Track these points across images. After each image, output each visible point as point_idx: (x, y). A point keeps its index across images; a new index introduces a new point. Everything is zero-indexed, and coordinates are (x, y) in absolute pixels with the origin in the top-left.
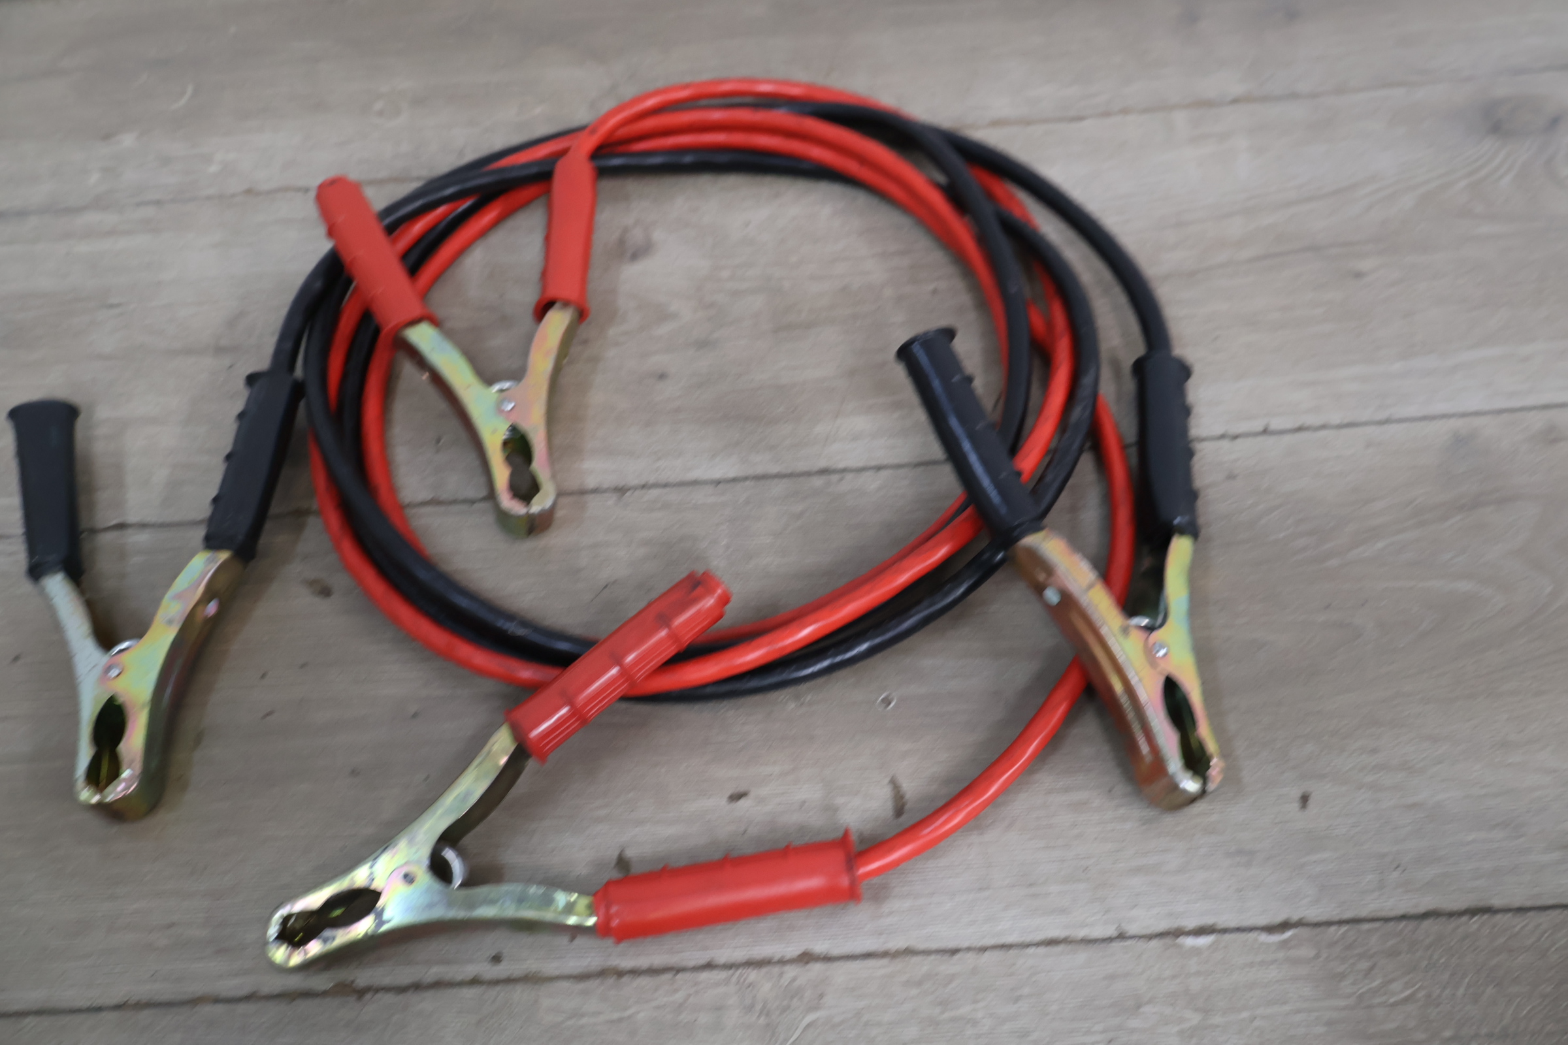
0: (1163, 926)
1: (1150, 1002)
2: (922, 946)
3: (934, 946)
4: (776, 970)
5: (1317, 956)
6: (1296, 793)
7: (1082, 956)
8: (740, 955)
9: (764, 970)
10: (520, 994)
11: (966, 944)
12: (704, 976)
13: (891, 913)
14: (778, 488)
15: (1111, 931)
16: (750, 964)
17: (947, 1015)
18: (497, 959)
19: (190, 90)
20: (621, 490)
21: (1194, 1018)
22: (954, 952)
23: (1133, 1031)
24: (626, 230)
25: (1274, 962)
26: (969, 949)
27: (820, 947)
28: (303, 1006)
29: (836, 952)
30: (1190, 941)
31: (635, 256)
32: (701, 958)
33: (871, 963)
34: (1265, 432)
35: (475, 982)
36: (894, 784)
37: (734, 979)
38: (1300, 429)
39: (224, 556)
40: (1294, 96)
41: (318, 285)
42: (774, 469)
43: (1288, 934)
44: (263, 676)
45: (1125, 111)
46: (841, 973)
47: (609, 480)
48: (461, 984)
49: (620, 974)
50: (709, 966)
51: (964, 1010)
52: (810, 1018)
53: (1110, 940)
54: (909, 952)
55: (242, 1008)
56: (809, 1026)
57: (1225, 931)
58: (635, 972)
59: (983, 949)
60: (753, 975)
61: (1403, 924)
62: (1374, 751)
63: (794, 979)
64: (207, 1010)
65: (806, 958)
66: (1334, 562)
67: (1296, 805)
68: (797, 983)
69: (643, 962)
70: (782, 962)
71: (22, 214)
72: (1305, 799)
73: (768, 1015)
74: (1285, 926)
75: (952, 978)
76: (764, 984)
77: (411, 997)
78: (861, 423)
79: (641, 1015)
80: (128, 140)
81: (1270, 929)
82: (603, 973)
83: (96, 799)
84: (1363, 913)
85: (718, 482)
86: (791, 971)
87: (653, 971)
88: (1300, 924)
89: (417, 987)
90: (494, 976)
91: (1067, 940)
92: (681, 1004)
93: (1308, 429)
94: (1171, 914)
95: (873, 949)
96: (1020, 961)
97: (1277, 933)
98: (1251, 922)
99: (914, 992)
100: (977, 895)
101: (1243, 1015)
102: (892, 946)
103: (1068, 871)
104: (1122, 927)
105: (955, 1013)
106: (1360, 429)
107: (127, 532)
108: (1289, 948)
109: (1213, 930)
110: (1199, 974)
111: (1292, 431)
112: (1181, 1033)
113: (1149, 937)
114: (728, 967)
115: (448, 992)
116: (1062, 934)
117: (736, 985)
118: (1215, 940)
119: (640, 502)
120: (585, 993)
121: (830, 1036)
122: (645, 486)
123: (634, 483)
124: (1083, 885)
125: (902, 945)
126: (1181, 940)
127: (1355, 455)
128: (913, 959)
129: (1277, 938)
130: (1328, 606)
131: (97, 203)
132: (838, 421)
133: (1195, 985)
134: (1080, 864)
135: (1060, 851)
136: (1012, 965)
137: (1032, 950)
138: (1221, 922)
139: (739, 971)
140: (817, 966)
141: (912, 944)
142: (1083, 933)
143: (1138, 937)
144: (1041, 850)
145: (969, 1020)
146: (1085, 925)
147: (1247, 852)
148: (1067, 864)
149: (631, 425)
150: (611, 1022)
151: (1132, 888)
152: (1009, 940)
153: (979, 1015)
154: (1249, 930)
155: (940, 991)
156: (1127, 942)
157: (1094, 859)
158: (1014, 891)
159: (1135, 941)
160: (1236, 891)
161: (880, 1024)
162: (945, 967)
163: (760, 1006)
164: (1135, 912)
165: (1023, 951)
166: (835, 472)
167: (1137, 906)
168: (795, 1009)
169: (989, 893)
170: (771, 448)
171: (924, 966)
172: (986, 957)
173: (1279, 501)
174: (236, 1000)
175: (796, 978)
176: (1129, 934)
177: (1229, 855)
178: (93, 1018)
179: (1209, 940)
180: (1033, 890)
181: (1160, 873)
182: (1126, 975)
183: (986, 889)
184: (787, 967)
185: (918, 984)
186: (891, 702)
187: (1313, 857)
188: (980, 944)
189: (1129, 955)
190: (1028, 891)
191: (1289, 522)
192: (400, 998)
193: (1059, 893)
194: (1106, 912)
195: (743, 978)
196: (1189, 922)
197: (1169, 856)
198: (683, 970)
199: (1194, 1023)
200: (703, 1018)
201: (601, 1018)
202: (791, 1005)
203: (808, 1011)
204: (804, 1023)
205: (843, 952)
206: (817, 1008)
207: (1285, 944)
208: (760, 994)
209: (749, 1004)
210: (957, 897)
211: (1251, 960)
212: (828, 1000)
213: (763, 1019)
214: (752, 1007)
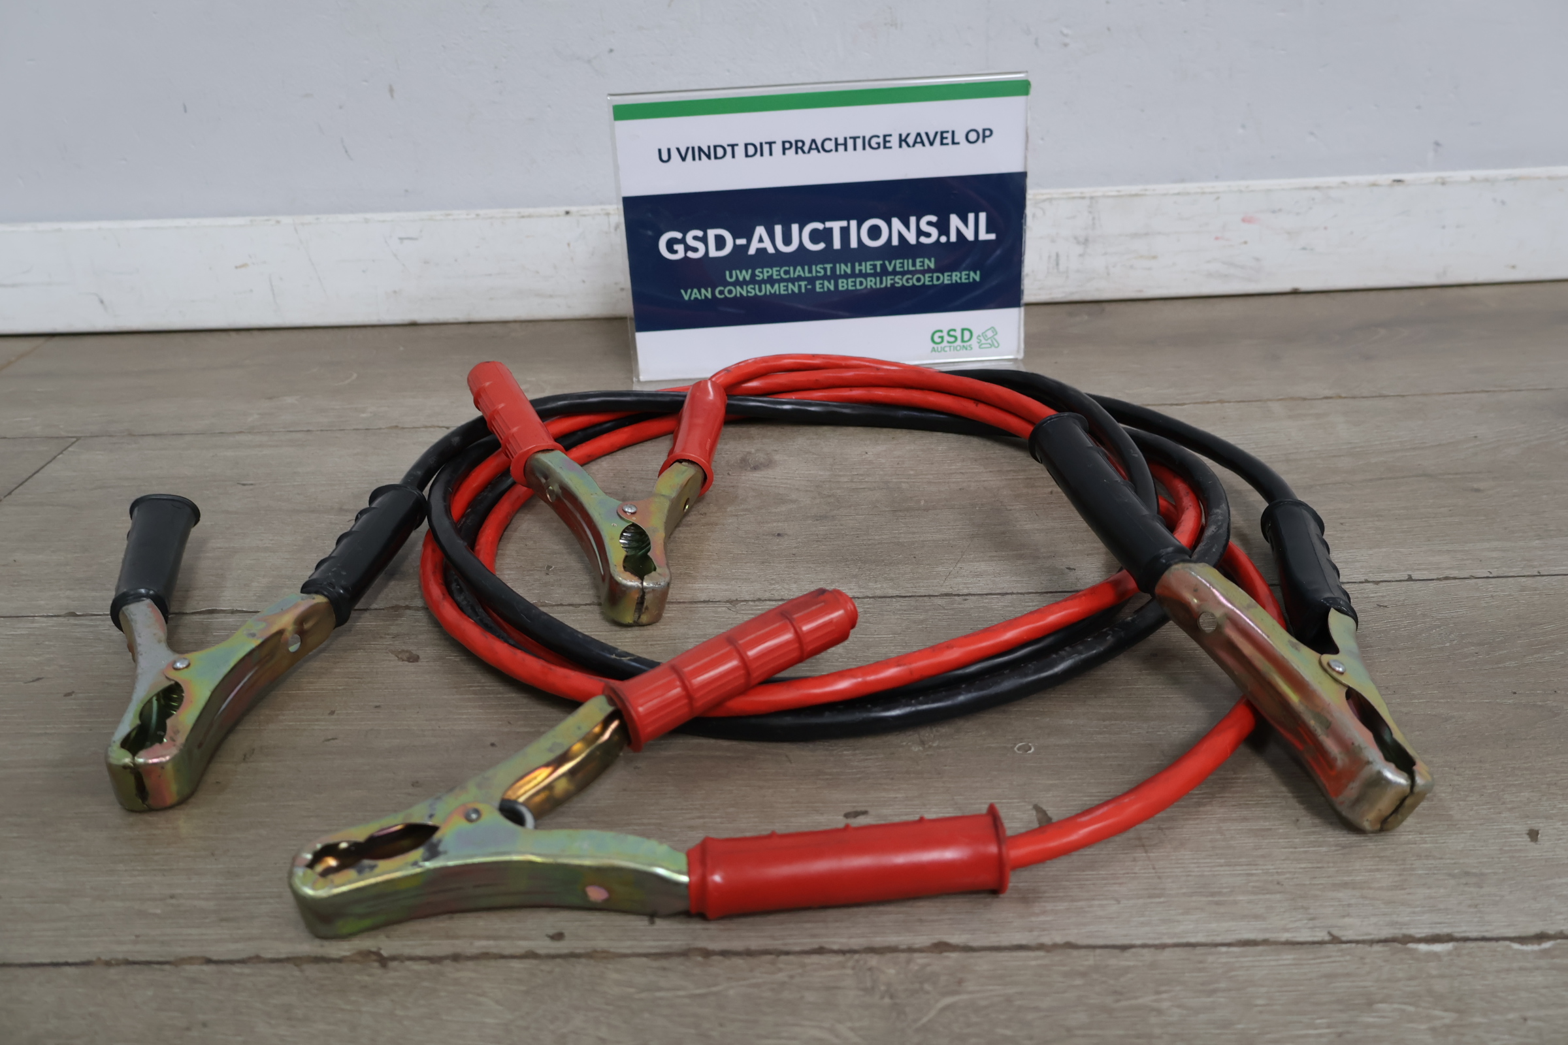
0: (1386, 933)
1: (1381, 1002)
2: (1082, 942)
3: (1101, 942)
4: (903, 957)
6: (1522, 828)
7: (1288, 957)
8: (856, 942)
9: (889, 956)
10: (580, 968)
11: (1138, 942)
12: (815, 958)
13: (1044, 913)
14: (897, 604)
15: (1322, 935)
16: (872, 950)
17: (1124, 1003)
18: (559, 936)
19: (355, 375)
20: (733, 602)
21: (1449, 1018)
22: (1124, 948)
23: (1369, 1026)
24: (749, 453)
25: (1537, 968)
26: (1145, 946)
27: (955, 939)
28: (312, 971)
29: (975, 944)
30: (1423, 947)
31: (755, 468)
32: (814, 943)
33: (1022, 954)
35: (531, 955)
36: (1037, 808)
37: (850, 964)
38: (1446, 578)
40: (1383, 396)
42: (895, 593)
43: (1547, 945)
44: (332, 713)
45: (1222, 402)
46: (983, 963)
47: (721, 596)
48: (513, 957)
49: (707, 954)
50: (821, 951)
51: (1147, 1000)
52: (948, 1000)
53: (1321, 943)
54: (1071, 946)
55: (236, 969)
56: (947, 1008)
57: (1466, 939)
58: (725, 953)
59: (1163, 946)
60: (873, 960)
63: (924, 966)
64: (192, 969)
65: (941, 947)
66: (1511, 664)
67: (1527, 838)
68: (929, 969)
69: (737, 945)
70: (911, 950)
72: (1533, 835)
73: (892, 997)
74: (1541, 937)
75: (1127, 970)
76: (889, 970)
77: (449, 968)
78: (982, 566)
79: (731, 992)
80: (290, 400)
81: (1522, 940)
82: (685, 954)
86: (920, 959)
87: (749, 953)
88: (1561, 936)
89: (456, 958)
90: (552, 952)
91: (1265, 942)
92: (783, 984)
93: (1455, 578)
94: (1393, 924)
95: (1024, 942)
96: (1210, 959)
97: (1532, 944)
98: (1495, 934)
99: (1079, 982)
100: (1149, 900)
101: (1511, 1016)
102: (1046, 940)
103: (1257, 884)
104: (1336, 932)
105: (1133, 1002)
106: (1510, 579)
107: (216, 615)
108: (1553, 957)
109: (1449, 938)
110: (1442, 976)
111: (1438, 579)
112: (1433, 1030)
113: (1372, 942)
114: (843, 952)
115: (493, 963)
116: (1260, 936)
117: (853, 968)
118: (1456, 949)
119: (752, 610)
120: (664, 969)
121: (974, 1019)
122: (759, 600)
123: (747, 598)
124: (1278, 896)
125: (1059, 939)
126: (1411, 946)
127: (1510, 595)
128: (1075, 953)
129: (1536, 947)
130: (1515, 693)
131: (251, 431)
132: (959, 565)
133: (1440, 986)
134: (1270, 878)
135: (1245, 867)
136: (1201, 962)
137: (1224, 949)
138: (1460, 930)
139: (857, 956)
140: (954, 955)
141: (1072, 939)
142: (1285, 936)
143: (1357, 942)
144: (1221, 866)
145: (1153, 1010)
146: (1286, 930)
147: (1475, 875)
148: (1255, 878)
149: (746, 563)
150: (693, 997)
151: (1340, 900)
152: (1193, 940)
153: (1165, 1005)
154: (1497, 939)
155: (1112, 982)
156: (1344, 946)
157: (1288, 876)
158: (1194, 898)
159: (1353, 945)
160: (1470, 906)
161: (1037, 1009)
162: (1117, 961)
163: (883, 988)
164: (1347, 920)
165: (1213, 950)
166: (959, 595)
167: (1348, 915)
168: (927, 993)
169: (1162, 900)
170: (892, 579)
171: (1089, 959)
172: (1167, 954)
173: (1438, 623)
174: (231, 962)
175: (929, 965)
176: (1344, 939)
177: (1452, 876)
178: (53, 971)
179: (1449, 946)
180: (1216, 899)
181: (1370, 888)
182: (1348, 975)
183: (1159, 896)
184: (916, 955)
185: (1083, 975)
186: (1030, 749)
187: (1557, 881)
188: (1157, 942)
189: (1348, 958)
190: (1210, 899)
191: (1452, 636)
192: (432, 967)
193: (1249, 902)
194: (1311, 919)
195: (862, 962)
196: (1419, 931)
197: (1378, 875)
198: (787, 953)
199: (1447, 1021)
200: (810, 996)
201: (681, 993)
202: (922, 989)
203: (944, 994)
204: (940, 1005)
205: (986, 943)
206: (956, 993)
207: (1546, 953)
208: (883, 978)
209: (869, 986)
210: (1124, 902)
211: (1506, 966)
212: (970, 986)
213: (887, 1000)
214: (873, 989)
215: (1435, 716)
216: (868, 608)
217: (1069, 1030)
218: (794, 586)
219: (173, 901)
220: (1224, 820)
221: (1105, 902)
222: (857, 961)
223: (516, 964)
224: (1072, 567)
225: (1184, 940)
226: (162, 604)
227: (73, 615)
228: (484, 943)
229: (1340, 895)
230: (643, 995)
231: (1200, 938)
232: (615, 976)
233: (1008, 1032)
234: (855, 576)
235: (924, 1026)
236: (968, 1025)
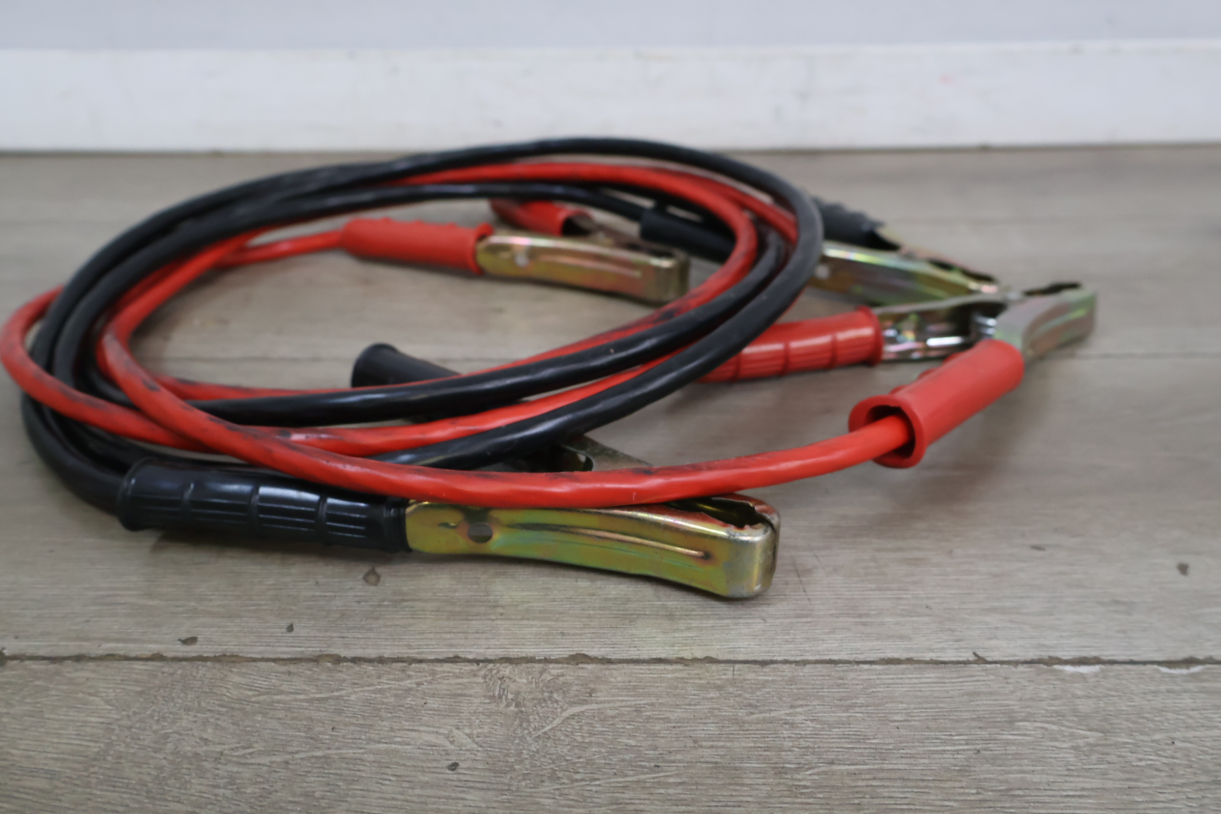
0: (1032, 655)
1: (1023, 720)
2: (723, 657)
3: (742, 657)
4: (538, 667)
6: (1172, 563)
7: (931, 675)
8: (493, 653)
9: (523, 666)
10: (203, 671)
12: (447, 667)
13: (689, 629)
15: (968, 656)
16: (507, 660)
17: (757, 716)
18: (190, 641)
21: (1093, 737)
22: (764, 663)
23: (1008, 743)
25: (1186, 691)
26: (786, 662)
27: (593, 652)
29: (614, 657)
30: (1069, 669)
33: (661, 667)
35: (158, 657)
37: (482, 673)
46: (619, 675)
48: (137, 659)
49: (339, 660)
50: (455, 660)
51: (781, 713)
52: (576, 709)
53: (966, 663)
54: (710, 660)
56: (573, 716)
57: (1113, 662)
58: (355, 660)
59: (805, 663)
60: (507, 670)
65: (579, 659)
67: (1177, 572)
68: (562, 679)
69: (371, 652)
70: (547, 661)
72: (1183, 569)
73: (517, 706)
74: (1190, 662)
75: (764, 684)
76: (521, 679)
81: (1169, 664)
86: (554, 669)
87: (381, 661)
88: (1210, 662)
90: (180, 655)
91: (909, 661)
92: (409, 690)
94: (1040, 646)
95: (663, 656)
96: (852, 675)
97: (1180, 667)
98: (1143, 658)
99: (713, 694)
100: (796, 620)
101: (1157, 737)
102: (687, 655)
103: (906, 607)
104: (980, 654)
105: (767, 715)
108: (1203, 681)
109: (1097, 661)
110: (1088, 697)
112: (1076, 748)
113: (1016, 663)
114: (477, 661)
115: (116, 664)
116: (904, 655)
117: (484, 677)
118: (1102, 671)
120: (289, 673)
121: (599, 728)
124: (926, 619)
125: (699, 654)
126: (1056, 667)
128: (714, 667)
129: (1184, 671)
133: (1085, 706)
134: (920, 603)
135: (895, 592)
136: (841, 678)
137: (866, 667)
138: (1107, 654)
139: (491, 666)
140: (590, 667)
141: (713, 654)
142: (929, 656)
143: (1002, 663)
144: (872, 590)
145: (786, 723)
146: (932, 650)
147: (1125, 603)
148: (904, 602)
150: (311, 701)
151: (987, 623)
152: (835, 657)
153: (799, 718)
154: (1145, 663)
155: (747, 696)
156: (989, 666)
157: (937, 600)
158: (841, 619)
159: (998, 665)
160: (1118, 632)
161: (667, 720)
162: (756, 675)
163: (510, 696)
164: (993, 642)
165: (855, 667)
167: (996, 638)
168: (557, 701)
169: (809, 619)
171: (729, 673)
172: (808, 669)
175: (562, 675)
176: (989, 659)
177: (1102, 604)
179: (1097, 668)
180: (864, 620)
181: (1019, 614)
182: (991, 693)
183: (806, 616)
184: (551, 666)
185: (719, 688)
187: (1207, 610)
188: (798, 659)
189: (992, 677)
190: (858, 620)
192: (52, 667)
193: (897, 624)
194: (957, 641)
195: (494, 672)
196: (1066, 653)
197: (1028, 602)
198: (421, 661)
199: (1091, 740)
200: (433, 703)
201: (302, 697)
202: (550, 698)
203: (572, 704)
204: (566, 714)
205: (625, 656)
206: (585, 702)
207: (1194, 676)
208: (513, 686)
209: (497, 693)
210: (769, 620)
211: (1153, 688)
212: (601, 696)
213: (512, 708)
214: (500, 697)
217: (695, 741)
220: (878, 550)
221: (751, 621)
222: (491, 670)
223: (138, 666)
225: (827, 658)
228: (113, 645)
229: (987, 619)
230: (261, 698)
231: (844, 656)
232: (237, 679)
233: (632, 742)
235: (545, 733)
236: (591, 734)
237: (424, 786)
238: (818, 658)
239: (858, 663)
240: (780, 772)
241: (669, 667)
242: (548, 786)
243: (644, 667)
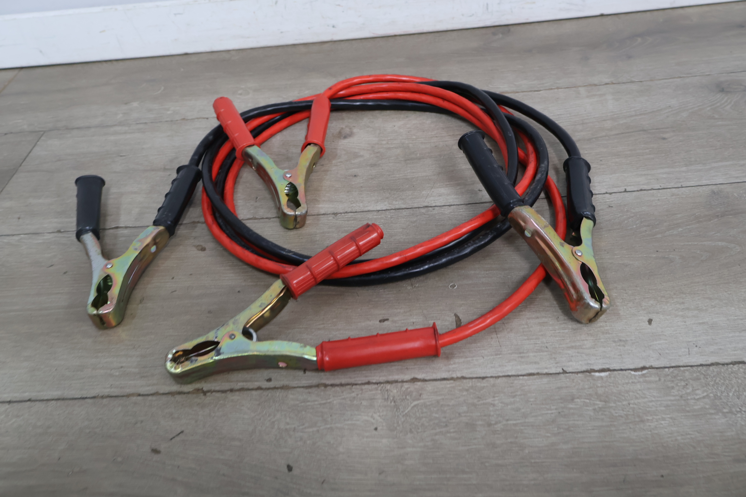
0: (584, 368)
1: (578, 398)
2: (467, 376)
3: (475, 376)
4: (400, 384)
5: (660, 380)
6: (646, 319)
7: (545, 380)
8: (382, 379)
9: (394, 384)
10: (279, 394)
11: (489, 375)
12: (366, 387)
13: (454, 363)
14: (405, 213)
15: (560, 370)
16: (388, 382)
17: (481, 402)
18: (269, 380)
19: (163, 88)
20: (335, 214)
21: (601, 404)
22: (483, 378)
23: (571, 409)
24: (342, 128)
25: (639, 382)
26: (492, 377)
27: (420, 376)
28: (178, 398)
29: (427, 378)
30: (597, 374)
31: (345, 137)
32: (366, 380)
33: (445, 382)
34: (625, 191)
35: (259, 388)
36: (456, 315)
37: (380, 388)
38: (641, 190)
39: (161, 228)
40: (632, 82)
41: (211, 138)
42: (404, 206)
43: (645, 372)
44: (173, 278)
45: (558, 88)
46: (429, 386)
47: (330, 211)
48: (252, 389)
49: (326, 386)
50: (369, 383)
51: (490, 400)
52: (416, 403)
53: (559, 373)
54: (463, 378)
55: (150, 398)
56: (415, 406)
57: (614, 370)
58: (333, 385)
59: (498, 377)
60: (388, 386)
61: (701, 367)
62: (683, 303)
63: (407, 389)
64: (134, 399)
65: (414, 380)
66: (659, 236)
67: (647, 323)
68: (409, 390)
69: (337, 382)
70: (403, 382)
71: (89, 128)
72: (650, 321)
73: (394, 402)
74: (644, 368)
75: (483, 388)
76: (394, 391)
77: (229, 395)
78: (443, 190)
79: (335, 402)
80: (135, 104)
81: (635, 370)
82: (318, 386)
83: (95, 312)
84: (681, 364)
85: (379, 211)
86: (406, 385)
87: (341, 385)
88: (651, 367)
89: (232, 390)
90: (268, 387)
91: (538, 374)
92: (354, 398)
93: (645, 190)
94: (588, 364)
95: (446, 377)
96: (516, 382)
97: (639, 371)
98: (627, 367)
99: (465, 393)
100: (495, 357)
101: (624, 403)
102: (454, 376)
103: (538, 348)
104: (564, 369)
105: (485, 401)
106: (668, 190)
107: (119, 229)
108: (646, 377)
109: (608, 370)
110: (602, 387)
111: (638, 191)
112: (594, 410)
113: (577, 373)
114: (377, 383)
115: (245, 392)
116: (536, 371)
117: (381, 390)
118: (609, 374)
119: (343, 218)
120: (310, 393)
121: (425, 410)
122: (346, 212)
123: (341, 212)
124: (545, 353)
125: (459, 375)
126: (593, 374)
127: (666, 199)
128: (465, 381)
129: (640, 373)
130: (657, 251)
131: (121, 124)
132: (432, 190)
133: (600, 391)
134: (544, 345)
135: (534, 340)
136: (512, 383)
137: (521, 377)
138: (612, 367)
139: (382, 385)
140: (419, 383)
141: (464, 375)
142: (546, 371)
143: (572, 373)
144: (525, 340)
145: (492, 404)
146: (546, 368)
147: (624, 341)
148: (538, 345)
149: (341, 192)
150: (321, 404)
151: (569, 354)
152: (510, 374)
153: (496, 402)
154: (626, 370)
155: (477, 393)
156: (567, 375)
157: (550, 344)
158: (513, 355)
159: (571, 374)
160: (619, 355)
161: (448, 405)
162: (480, 384)
163: (391, 398)
164: (571, 363)
165: (517, 378)
166: (431, 207)
167: (571, 361)
168: (408, 400)
169: (501, 356)
170: (403, 199)
171: (469, 383)
172: (500, 380)
173: (633, 215)
174: (148, 395)
175: (409, 388)
176: (568, 371)
177: (615, 342)
178: (82, 402)
179: (606, 374)
180: (521, 355)
181: (581, 348)
182: (567, 387)
183: (499, 354)
184: (405, 384)
185: (467, 390)
186: (455, 286)
187: (655, 343)
188: (496, 375)
189: (568, 380)
190: (519, 355)
191: (637, 222)
192: (223, 395)
193: (534, 356)
194: (556, 363)
195: (384, 388)
196: (597, 367)
197: (585, 342)
198: (356, 384)
199: (600, 406)
200: (364, 403)
201: (316, 403)
202: (406, 398)
203: (414, 400)
204: (412, 405)
205: (431, 378)
206: (418, 399)
207: (643, 375)
208: (392, 394)
209: (386, 397)
210: (485, 358)
211: (627, 381)
212: (424, 396)
213: (393, 403)
214: (388, 399)
215: (623, 264)
216: (392, 215)
217: (459, 414)
218: (361, 204)
219: (122, 369)
220: (529, 319)
222: (382, 387)
223: (254, 393)
224: (481, 189)
225: (506, 374)
226: (97, 234)
227: (59, 231)
228: (242, 384)
229: (569, 352)
230: (302, 404)
231: (513, 373)
232: (291, 396)
233: (437, 416)
234: (387, 198)
235: (406, 414)
236: (422, 413)
237: (367, 437)
238: (503, 374)
239: (518, 376)
240: (489, 425)
241: (448, 382)
242: (409, 435)
243: (438, 382)
